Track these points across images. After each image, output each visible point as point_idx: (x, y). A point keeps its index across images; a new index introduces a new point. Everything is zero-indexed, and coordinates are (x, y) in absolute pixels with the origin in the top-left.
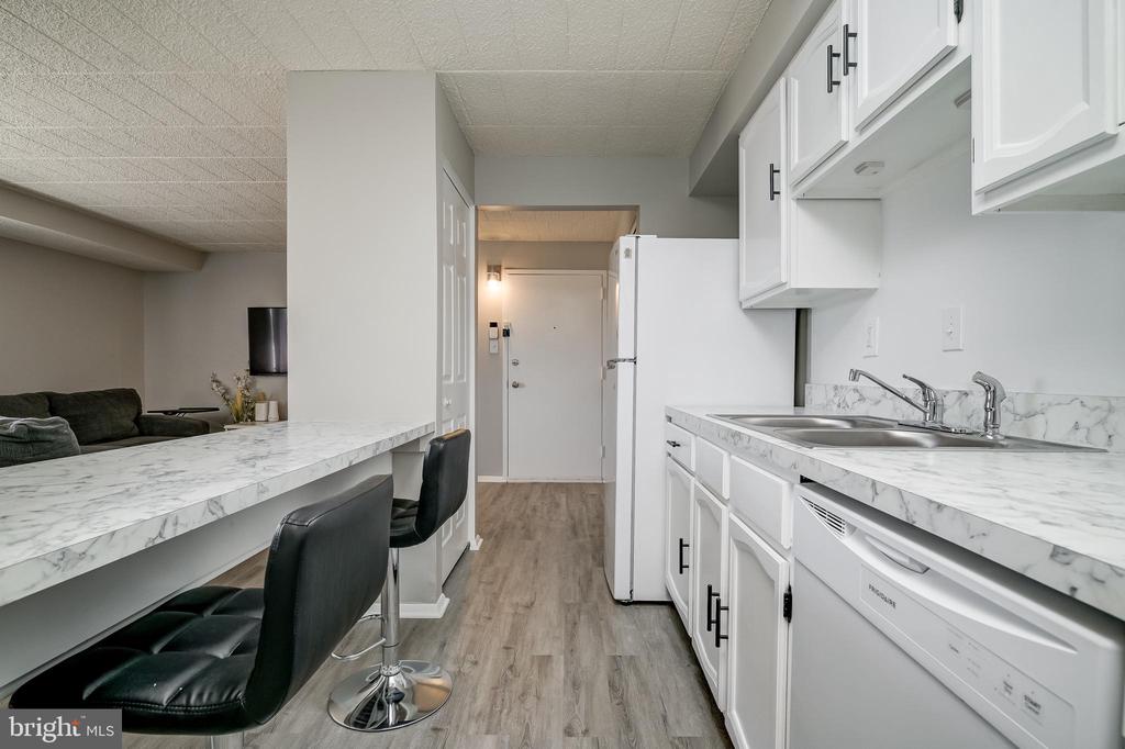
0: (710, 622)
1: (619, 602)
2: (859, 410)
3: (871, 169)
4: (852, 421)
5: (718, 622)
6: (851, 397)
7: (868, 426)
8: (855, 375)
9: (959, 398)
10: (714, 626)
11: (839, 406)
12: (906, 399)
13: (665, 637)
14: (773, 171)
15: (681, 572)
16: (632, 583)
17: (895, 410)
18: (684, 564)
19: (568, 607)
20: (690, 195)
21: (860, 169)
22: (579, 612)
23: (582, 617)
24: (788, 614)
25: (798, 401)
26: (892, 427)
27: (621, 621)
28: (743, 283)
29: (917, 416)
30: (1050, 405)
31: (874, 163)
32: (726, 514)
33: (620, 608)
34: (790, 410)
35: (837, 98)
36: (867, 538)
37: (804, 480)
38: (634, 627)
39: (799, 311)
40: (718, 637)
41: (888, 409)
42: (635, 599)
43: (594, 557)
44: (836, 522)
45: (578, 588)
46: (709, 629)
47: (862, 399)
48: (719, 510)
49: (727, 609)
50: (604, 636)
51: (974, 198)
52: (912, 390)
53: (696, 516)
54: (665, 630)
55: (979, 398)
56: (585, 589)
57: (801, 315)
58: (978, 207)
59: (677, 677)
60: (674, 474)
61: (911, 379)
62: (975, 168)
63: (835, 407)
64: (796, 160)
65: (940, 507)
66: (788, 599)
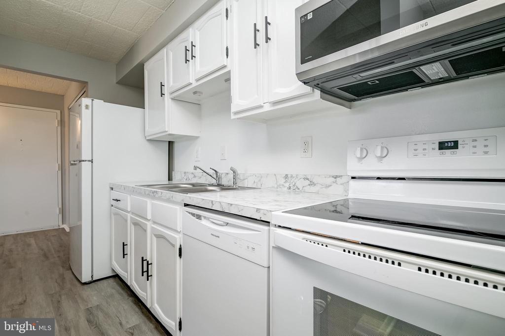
0: (143, 272)
1: (85, 284)
2: (194, 181)
3: (198, 94)
4: (193, 185)
5: (147, 271)
6: (191, 176)
7: (198, 186)
8: (195, 168)
9: (226, 175)
10: (145, 274)
11: (186, 180)
12: (210, 176)
13: (114, 291)
14: (162, 85)
15: (124, 257)
16: (92, 272)
17: (206, 180)
18: (125, 254)
19: (52, 296)
20: (117, 83)
21: (195, 93)
22: (60, 296)
23: (63, 297)
24: (180, 255)
25: (170, 179)
26: (206, 186)
27: (87, 292)
28: (147, 128)
29: (214, 182)
30: (248, 176)
31: (199, 92)
32: (149, 225)
33: (86, 287)
34: (167, 182)
35: (188, 66)
36: (210, 219)
37: (186, 205)
38: (96, 292)
39: (169, 142)
40: (148, 276)
41: (204, 180)
42: (94, 279)
43: (63, 267)
44: (199, 217)
45: (56, 284)
46: (143, 275)
47: (195, 177)
48: (146, 224)
49: (151, 264)
50: (79, 301)
51: (232, 114)
52: (211, 172)
53: (131, 230)
54: (113, 288)
55: (231, 175)
56: (61, 283)
57: (171, 144)
58: (233, 117)
59: (124, 305)
60: (116, 214)
61: (213, 169)
62: (232, 105)
63: (185, 180)
64: (171, 83)
65: (231, 205)
66: (180, 250)
